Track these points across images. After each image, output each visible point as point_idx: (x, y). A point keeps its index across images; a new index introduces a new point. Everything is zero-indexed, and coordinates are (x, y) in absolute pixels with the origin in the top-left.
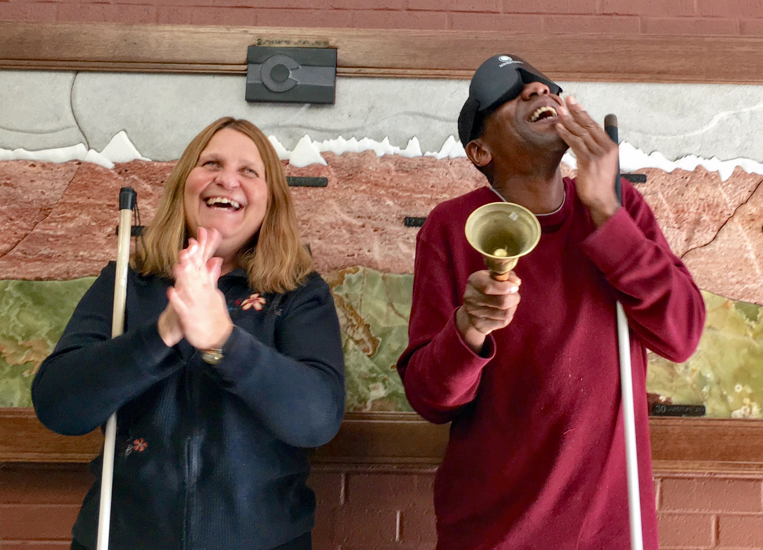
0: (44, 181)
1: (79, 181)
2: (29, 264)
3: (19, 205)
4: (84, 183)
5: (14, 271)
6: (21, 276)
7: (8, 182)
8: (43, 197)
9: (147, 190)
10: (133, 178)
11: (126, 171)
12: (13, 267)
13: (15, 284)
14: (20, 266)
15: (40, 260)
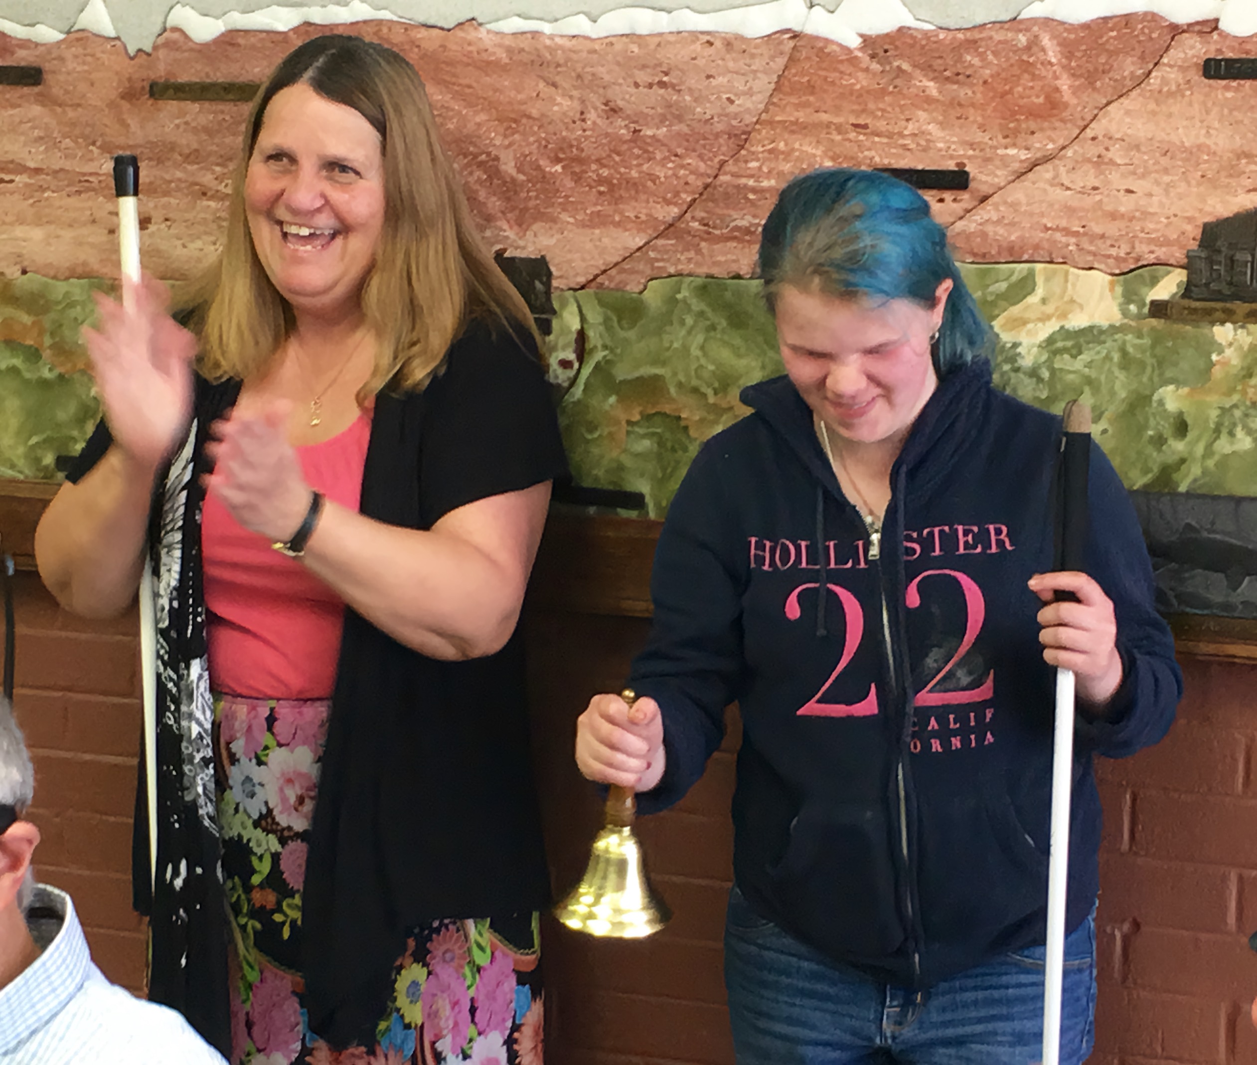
0: (730, 75)
1: (795, 75)
2: (715, 247)
3: (688, 126)
4: (806, 79)
5: (689, 260)
6: (704, 270)
7: (665, 79)
8: (732, 109)
9: (928, 92)
10: (899, 68)
11: (886, 51)
12: (688, 250)
13: (694, 284)
14: (699, 251)
15: (734, 238)
